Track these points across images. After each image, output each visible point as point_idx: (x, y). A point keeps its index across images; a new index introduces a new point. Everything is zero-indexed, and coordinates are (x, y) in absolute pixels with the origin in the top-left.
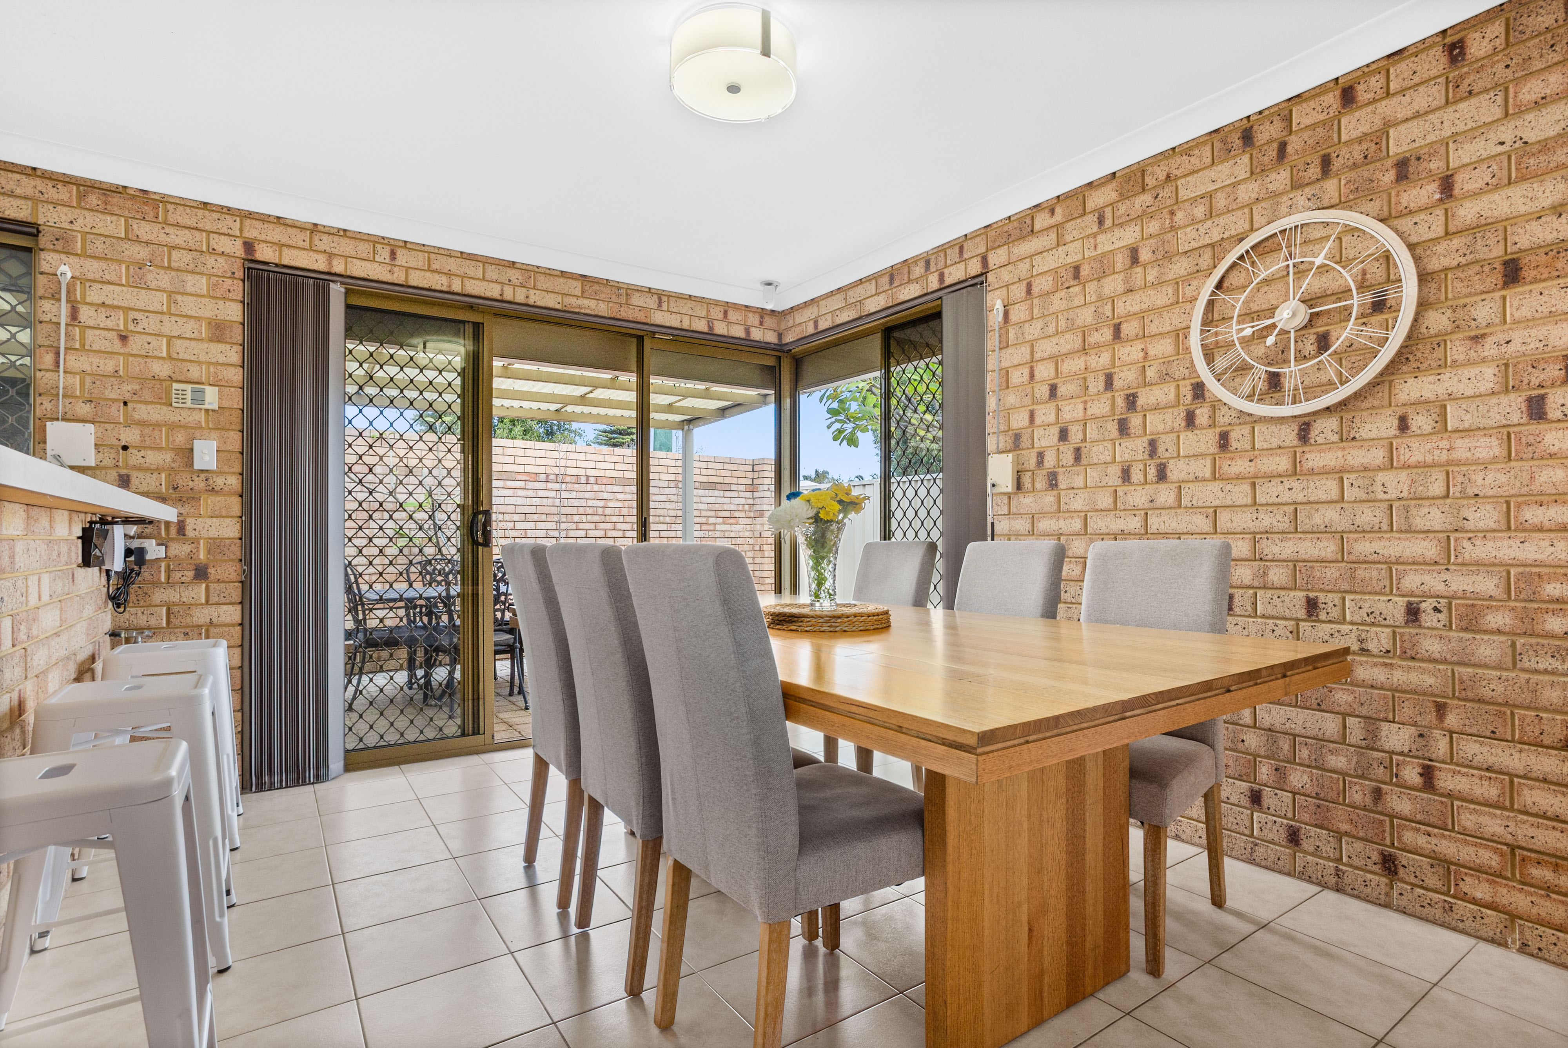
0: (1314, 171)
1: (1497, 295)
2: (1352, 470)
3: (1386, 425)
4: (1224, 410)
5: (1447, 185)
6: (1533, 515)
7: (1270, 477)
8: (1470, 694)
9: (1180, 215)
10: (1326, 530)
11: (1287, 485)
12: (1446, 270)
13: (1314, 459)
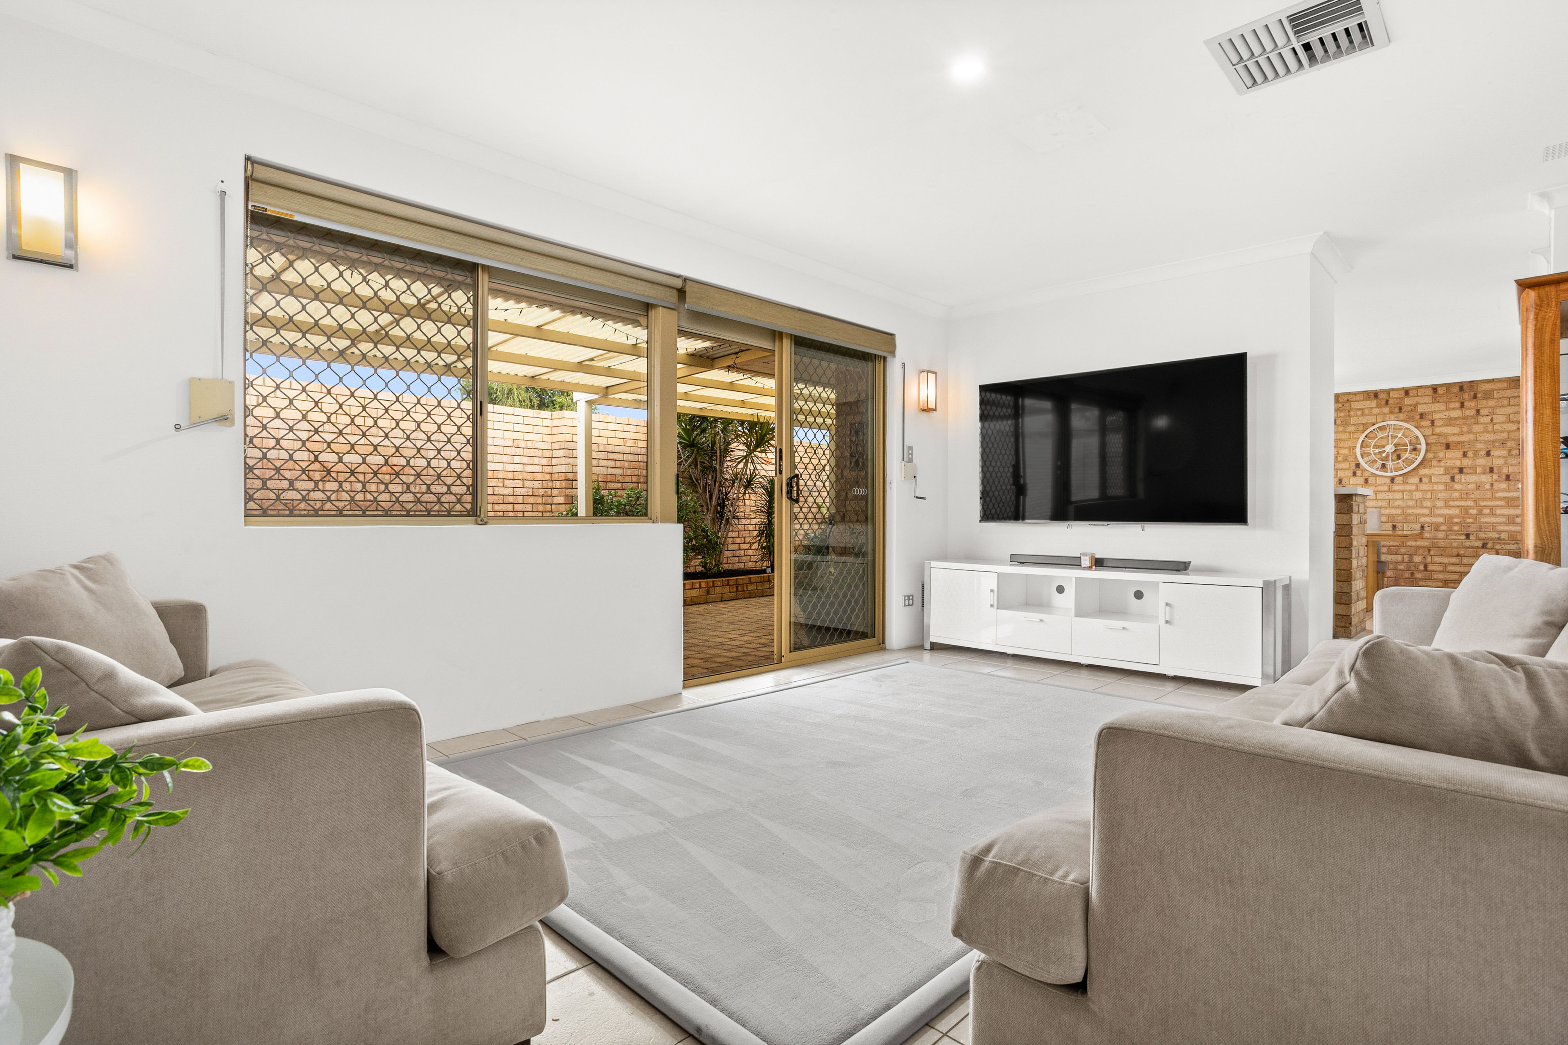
0: (1397, 410)
1: (1445, 451)
2: (1406, 491)
3: (1417, 480)
4: (1367, 472)
5: (1433, 422)
6: (1451, 503)
7: (1381, 492)
8: (1436, 546)
9: (1352, 413)
10: (1399, 507)
11: (1387, 494)
12: (1432, 443)
13: (1395, 488)
